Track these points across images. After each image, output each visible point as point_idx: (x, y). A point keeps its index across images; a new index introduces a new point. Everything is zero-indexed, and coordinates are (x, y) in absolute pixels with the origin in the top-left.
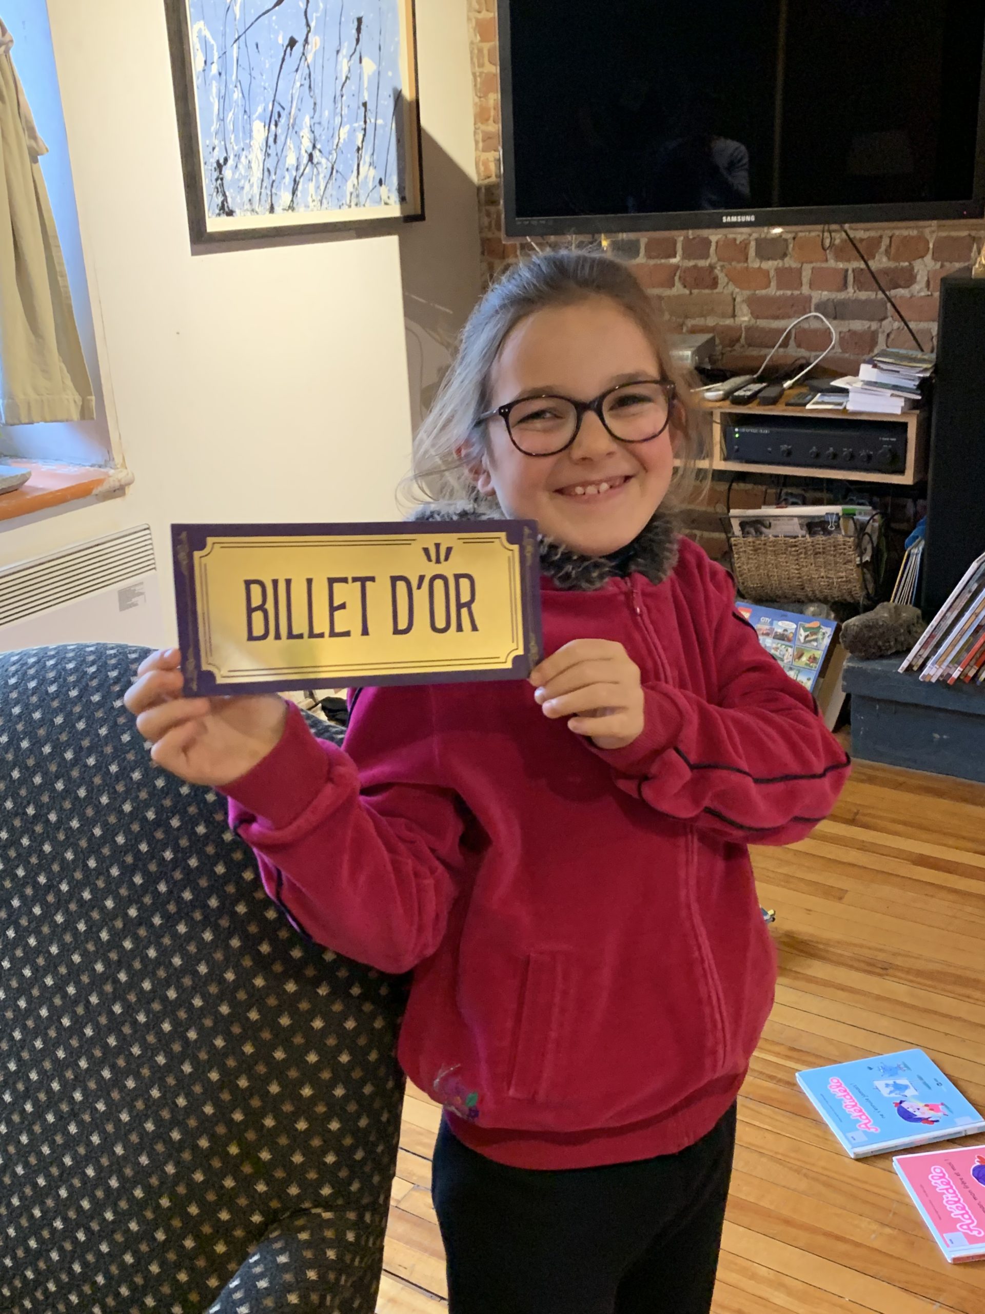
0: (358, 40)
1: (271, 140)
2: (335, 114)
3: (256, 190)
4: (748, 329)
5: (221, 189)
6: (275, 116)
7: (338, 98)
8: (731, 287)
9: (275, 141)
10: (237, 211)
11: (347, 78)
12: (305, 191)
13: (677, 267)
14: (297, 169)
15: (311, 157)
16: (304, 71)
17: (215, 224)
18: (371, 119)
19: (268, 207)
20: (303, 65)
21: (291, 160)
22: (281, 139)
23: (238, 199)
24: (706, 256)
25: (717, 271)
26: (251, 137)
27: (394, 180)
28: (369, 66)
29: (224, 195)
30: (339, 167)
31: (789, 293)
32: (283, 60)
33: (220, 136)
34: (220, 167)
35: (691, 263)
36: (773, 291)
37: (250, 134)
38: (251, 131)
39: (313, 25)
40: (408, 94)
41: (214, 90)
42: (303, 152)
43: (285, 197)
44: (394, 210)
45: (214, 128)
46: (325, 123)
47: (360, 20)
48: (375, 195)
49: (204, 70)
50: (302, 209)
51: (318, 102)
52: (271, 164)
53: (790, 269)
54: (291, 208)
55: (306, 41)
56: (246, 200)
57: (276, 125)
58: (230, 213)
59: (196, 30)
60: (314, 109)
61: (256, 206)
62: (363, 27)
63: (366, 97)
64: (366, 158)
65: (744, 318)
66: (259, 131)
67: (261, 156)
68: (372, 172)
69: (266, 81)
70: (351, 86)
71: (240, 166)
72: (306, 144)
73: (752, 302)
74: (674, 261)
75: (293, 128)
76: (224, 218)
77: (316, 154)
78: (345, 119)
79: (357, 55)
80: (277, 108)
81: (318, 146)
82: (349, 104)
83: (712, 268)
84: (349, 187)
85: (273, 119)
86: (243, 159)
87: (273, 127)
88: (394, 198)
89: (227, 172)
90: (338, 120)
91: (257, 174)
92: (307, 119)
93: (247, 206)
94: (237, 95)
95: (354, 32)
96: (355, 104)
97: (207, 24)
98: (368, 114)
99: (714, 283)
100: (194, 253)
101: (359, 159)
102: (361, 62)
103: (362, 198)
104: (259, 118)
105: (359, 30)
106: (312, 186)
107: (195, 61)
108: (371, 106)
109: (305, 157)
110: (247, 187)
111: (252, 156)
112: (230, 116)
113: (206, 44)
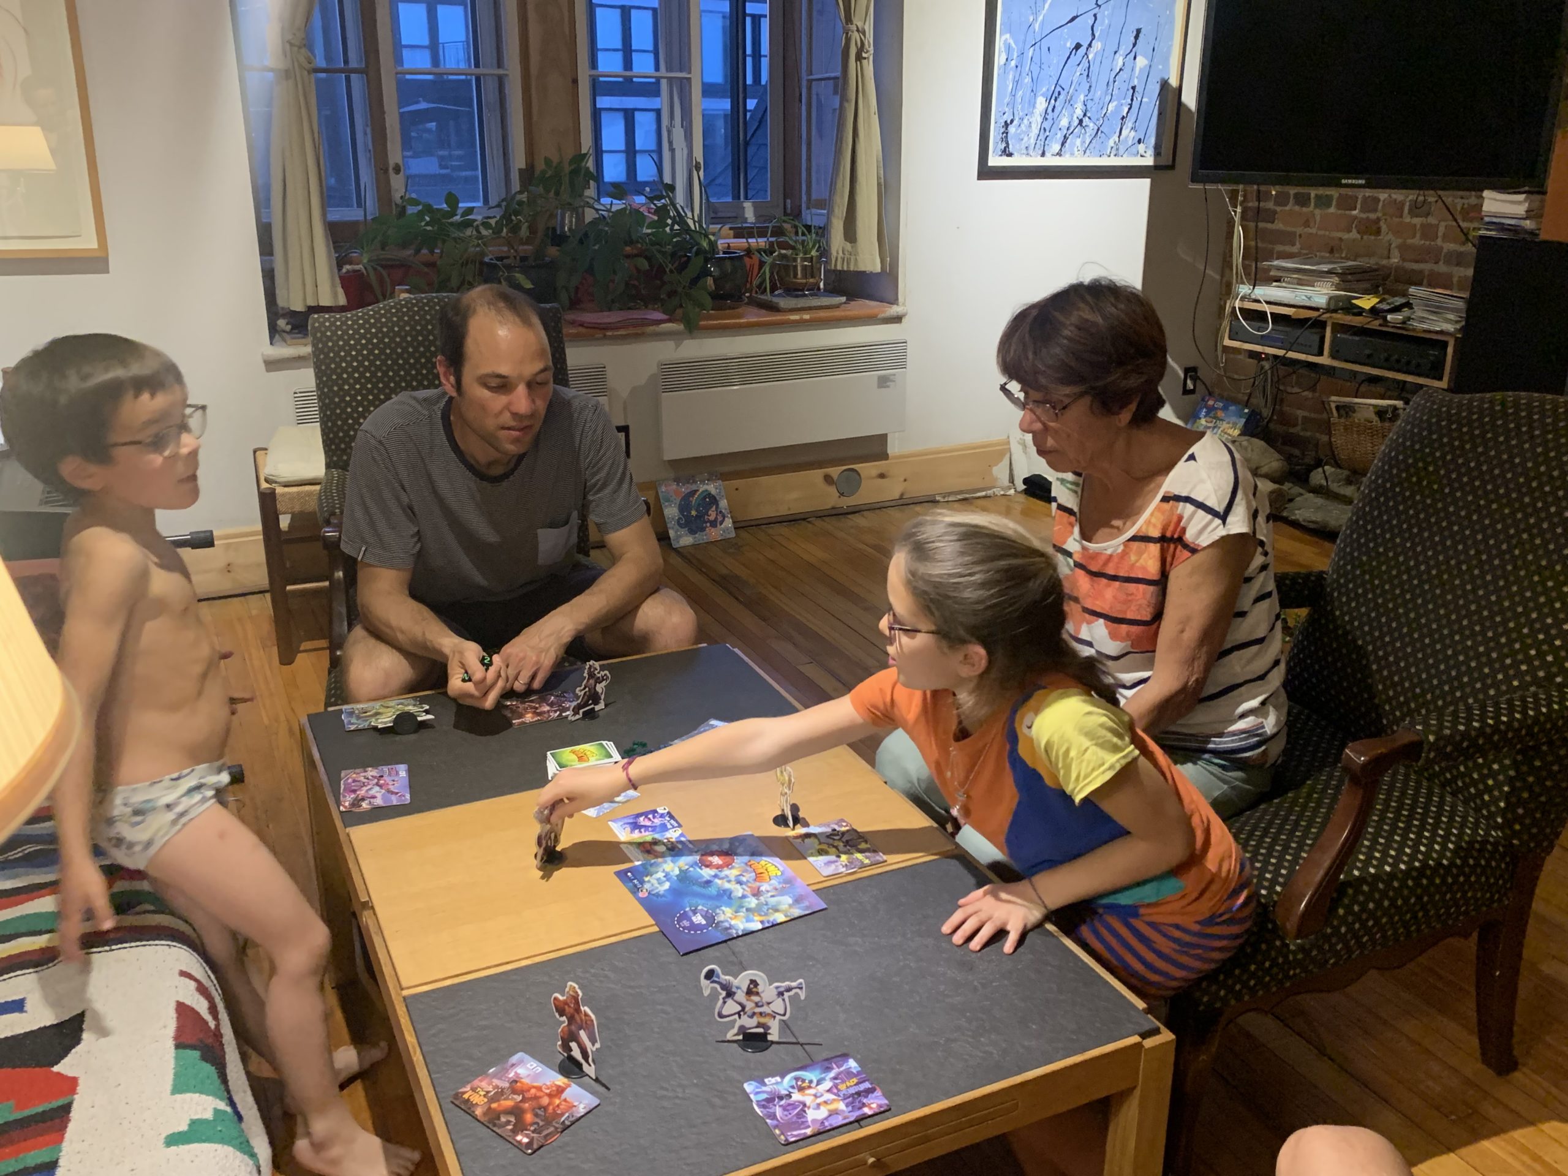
0: (1135, 44)
1: (1050, 109)
2: (1106, 94)
3: (1033, 141)
4: (1397, 268)
5: (1005, 138)
6: (1056, 94)
7: (1111, 83)
8: (1390, 236)
9: (1053, 110)
10: (1016, 154)
11: (1121, 70)
12: (1073, 144)
13: (1355, 217)
14: (1068, 129)
15: (1081, 122)
16: (1085, 64)
17: (995, 160)
18: (1138, 97)
19: (1040, 152)
20: (1085, 61)
21: (1064, 122)
22: (1057, 110)
23: (1017, 146)
24: (1375, 210)
25: (1382, 224)
26: (1034, 107)
27: (1152, 141)
28: (1141, 62)
29: (1007, 143)
30: (1104, 129)
31: (1428, 243)
32: (1068, 58)
33: (1011, 106)
34: (1006, 125)
35: (1364, 216)
36: (1417, 241)
37: (1034, 105)
38: (1035, 103)
39: (1097, 35)
40: (1174, 82)
41: (1011, 77)
42: (1075, 118)
43: (1056, 147)
44: (1149, 161)
45: (1006, 100)
46: (1096, 100)
47: (1139, 31)
48: (1133, 150)
49: (1006, 65)
50: (1067, 156)
51: (1093, 85)
52: (1047, 125)
53: (1430, 225)
54: (1059, 154)
55: (1090, 45)
56: (1023, 147)
57: (1056, 100)
58: (1010, 155)
59: (1004, 40)
60: (1089, 91)
61: (1031, 153)
62: (1141, 35)
63: (1136, 82)
64: (1129, 124)
65: (1395, 260)
66: (1041, 104)
67: (1040, 120)
68: (1133, 133)
69: (1052, 71)
70: (1124, 75)
71: (1022, 126)
72: (1079, 112)
73: (1402, 248)
74: (1354, 213)
75: (1070, 102)
76: (1005, 158)
77: (1086, 121)
78: (1115, 98)
79: (1133, 54)
81: (1089, 115)
82: (1119, 86)
83: (1378, 220)
84: (1111, 143)
85: (1054, 97)
86: (1025, 121)
87: (1053, 101)
88: (1150, 152)
89: (1012, 129)
90: (1108, 98)
91: (1035, 130)
92: (1082, 97)
93: (1024, 151)
94: (1028, 80)
95: (1132, 39)
96: (1124, 87)
97: (1012, 36)
98: (1136, 94)
99: (1378, 232)
100: (979, 180)
101: (1123, 124)
102: (1135, 58)
103: (1121, 151)
104: (1043, 95)
105: (1137, 37)
106: (1078, 142)
107: (999, 59)
108: (1139, 89)
109: (1076, 122)
110: (1026, 139)
111: (1033, 120)
112: (1020, 93)
113: (1009, 48)
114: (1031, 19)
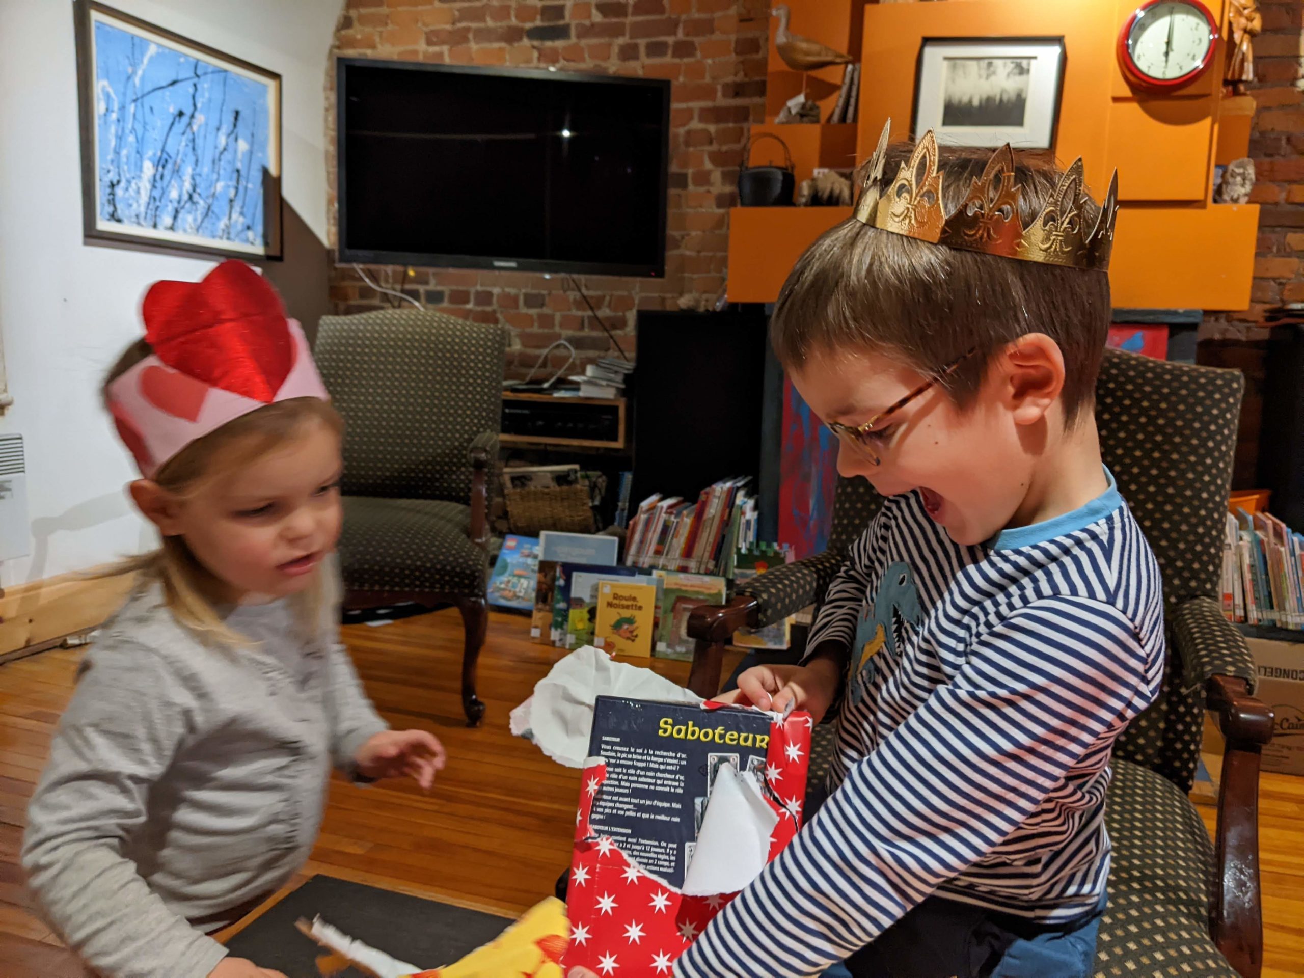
0: (235, 126)
1: (158, 177)
2: (213, 171)
3: (142, 209)
5: (112, 202)
6: (163, 161)
7: (217, 161)
9: (162, 178)
10: (125, 220)
11: (225, 149)
12: (184, 220)
14: (179, 202)
15: (191, 197)
16: (189, 135)
17: (103, 225)
18: (243, 182)
19: (152, 223)
20: (189, 132)
21: (174, 194)
22: (166, 180)
23: (127, 212)
27: (259, 228)
28: (243, 145)
29: (115, 206)
30: (215, 208)
31: (545, 330)
32: (173, 124)
33: (115, 164)
34: (112, 186)
37: (141, 169)
38: (142, 166)
39: (199, 105)
40: (273, 171)
41: (113, 131)
42: (184, 191)
43: (167, 220)
44: (259, 249)
45: (110, 155)
46: (204, 176)
47: (237, 113)
48: (243, 236)
49: (105, 115)
50: (180, 231)
51: (200, 159)
52: (157, 193)
53: (547, 315)
54: (172, 228)
55: (192, 116)
56: (133, 214)
57: (164, 167)
58: (119, 221)
59: (99, 85)
60: (196, 164)
61: (142, 221)
62: (240, 118)
63: (239, 165)
64: (237, 208)
66: (148, 169)
67: (148, 186)
68: (241, 219)
69: (156, 134)
70: (227, 156)
71: (130, 190)
72: (188, 186)
75: (177, 171)
76: (114, 223)
77: (196, 197)
78: (221, 177)
79: (233, 136)
80: (165, 156)
81: (198, 190)
82: (225, 166)
84: (222, 225)
85: (161, 162)
86: (133, 185)
87: (160, 168)
88: (260, 241)
89: (119, 191)
90: (215, 176)
91: (144, 198)
92: (190, 170)
93: (134, 219)
94: (131, 139)
95: (232, 120)
96: (229, 168)
97: (111, 83)
98: (241, 178)
100: (85, 244)
101: (231, 207)
102: (237, 141)
103: (232, 236)
104: (150, 159)
106: (190, 218)
107: (99, 108)
108: (243, 173)
109: (185, 197)
110: (135, 206)
111: (141, 185)
112: (124, 152)
113: (108, 97)
114: (130, 70)
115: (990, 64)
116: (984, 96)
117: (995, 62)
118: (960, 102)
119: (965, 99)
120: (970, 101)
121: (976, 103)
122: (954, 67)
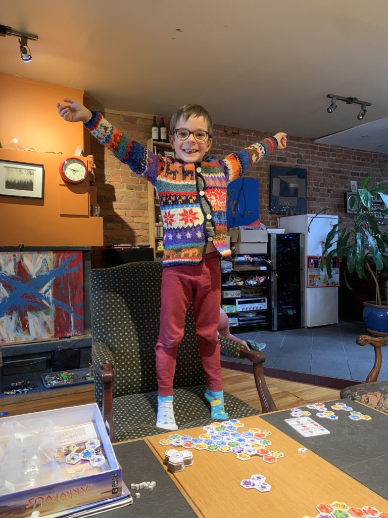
115: (20, 171)
116: (19, 180)
117: (22, 170)
118: (11, 181)
119: (13, 180)
120: (15, 181)
121: (17, 182)
122: (8, 170)
